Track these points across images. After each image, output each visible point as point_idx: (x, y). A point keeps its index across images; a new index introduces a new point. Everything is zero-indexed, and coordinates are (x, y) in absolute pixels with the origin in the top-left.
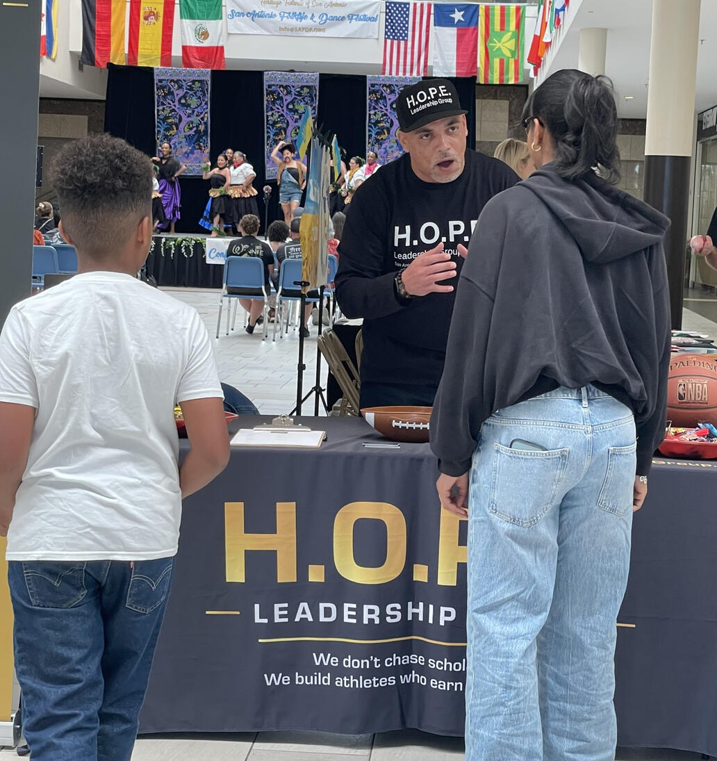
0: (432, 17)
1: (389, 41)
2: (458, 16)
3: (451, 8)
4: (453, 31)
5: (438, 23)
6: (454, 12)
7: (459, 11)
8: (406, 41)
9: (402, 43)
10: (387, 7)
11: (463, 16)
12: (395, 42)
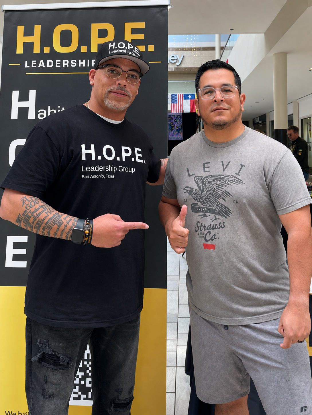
0: (183, 97)
1: (172, 104)
2: (190, 97)
3: (188, 95)
4: (189, 101)
5: (185, 99)
6: (189, 96)
7: (190, 95)
8: (177, 103)
9: (176, 104)
10: (172, 95)
11: (191, 97)
12: (174, 104)
